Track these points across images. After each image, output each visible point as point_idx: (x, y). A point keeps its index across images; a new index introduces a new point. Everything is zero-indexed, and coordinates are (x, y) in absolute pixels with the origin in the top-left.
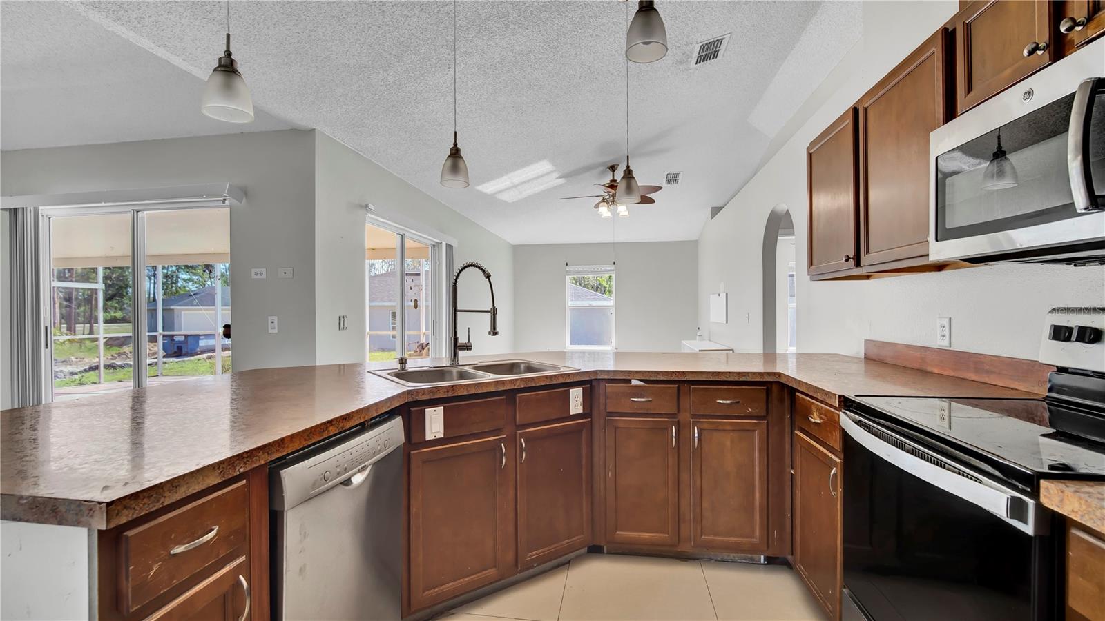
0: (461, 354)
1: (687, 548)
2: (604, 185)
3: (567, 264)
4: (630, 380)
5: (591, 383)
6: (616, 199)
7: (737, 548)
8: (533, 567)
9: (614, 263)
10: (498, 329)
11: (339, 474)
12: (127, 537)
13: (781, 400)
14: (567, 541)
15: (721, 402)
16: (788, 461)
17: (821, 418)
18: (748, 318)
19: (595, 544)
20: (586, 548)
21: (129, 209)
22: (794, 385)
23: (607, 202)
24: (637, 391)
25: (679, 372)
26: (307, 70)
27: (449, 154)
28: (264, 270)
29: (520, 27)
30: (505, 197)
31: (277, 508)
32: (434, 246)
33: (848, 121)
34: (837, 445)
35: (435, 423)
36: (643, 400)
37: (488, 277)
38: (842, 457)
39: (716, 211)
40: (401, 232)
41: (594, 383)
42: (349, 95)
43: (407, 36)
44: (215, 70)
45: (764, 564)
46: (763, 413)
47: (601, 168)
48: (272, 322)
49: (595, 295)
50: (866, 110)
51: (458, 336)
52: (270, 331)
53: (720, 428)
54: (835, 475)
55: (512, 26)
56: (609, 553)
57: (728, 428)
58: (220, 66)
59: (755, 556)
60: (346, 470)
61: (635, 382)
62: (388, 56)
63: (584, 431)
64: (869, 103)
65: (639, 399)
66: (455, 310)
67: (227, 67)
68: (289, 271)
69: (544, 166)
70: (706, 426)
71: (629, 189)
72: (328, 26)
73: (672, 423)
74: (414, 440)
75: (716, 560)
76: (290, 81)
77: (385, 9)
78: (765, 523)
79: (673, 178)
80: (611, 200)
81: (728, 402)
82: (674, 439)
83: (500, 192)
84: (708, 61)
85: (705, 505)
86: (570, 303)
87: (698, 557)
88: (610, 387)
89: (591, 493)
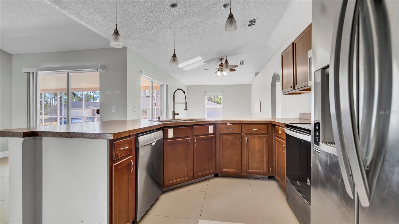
0: (176, 116)
1: (244, 174)
2: (219, 65)
3: (206, 92)
4: (227, 123)
5: (215, 124)
6: (223, 69)
7: (259, 174)
8: (198, 178)
9: (222, 92)
10: (187, 109)
11: (150, 141)
12: (114, 143)
13: (272, 129)
14: (208, 171)
15: (254, 129)
16: (274, 147)
17: (281, 132)
18: (267, 109)
19: (217, 173)
20: (214, 174)
21: (66, 72)
22: (275, 124)
23: (220, 71)
24: (229, 127)
25: (241, 121)
26: (128, 30)
27: (172, 56)
28: (110, 92)
29: (193, 17)
30: (185, 69)
31: (137, 146)
32: (161, 85)
33: (291, 47)
34: (285, 138)
35: (171, 133)
36: (231, 129)
37: (184, 92)
38: (286, 141)
39: (257, 74)
40: (152, 80)
41: (216, 124)
42: (139, 37)
43: (159, 20)
44: (113, 34)
45: (268, 179)
46: (267, 133)
47: (218, 59)
48: (113, 108)
49: (216, 104)
50: (295, 43)
51: (175, 111)
52: (112, 111)
53: (254, 137)
54: (284, 146)
55: (191, 16)
56: (221, 177)
57: (256, 137)
58: (114, 33)
59: (265, 176)
60: (151, 141)
61: (228, 124)
62: (153, 26)
63: (213, 138)
64: (296, 41)
65: (230, 129)
66: (174, 103)
67: (116, 33)
68: (119, 92)
69: (199, 58)
70: (249, 137)
71: (227, 66)
72: (136, 17)
73: (240, 136)
74: (165, 138)
75: (253, 178)
76: (122, 33)
77: (153, 12)
78: (268, 165)
79: (242, 63)
80: (221, 70)
81: (256, 129)
82: (240, 141)
83: (184, 67)
84: (252, 26)
85: (250, 161)
86: (206, 106)
87: (248, 177)
88: (221, 126)
89: (215, 157)
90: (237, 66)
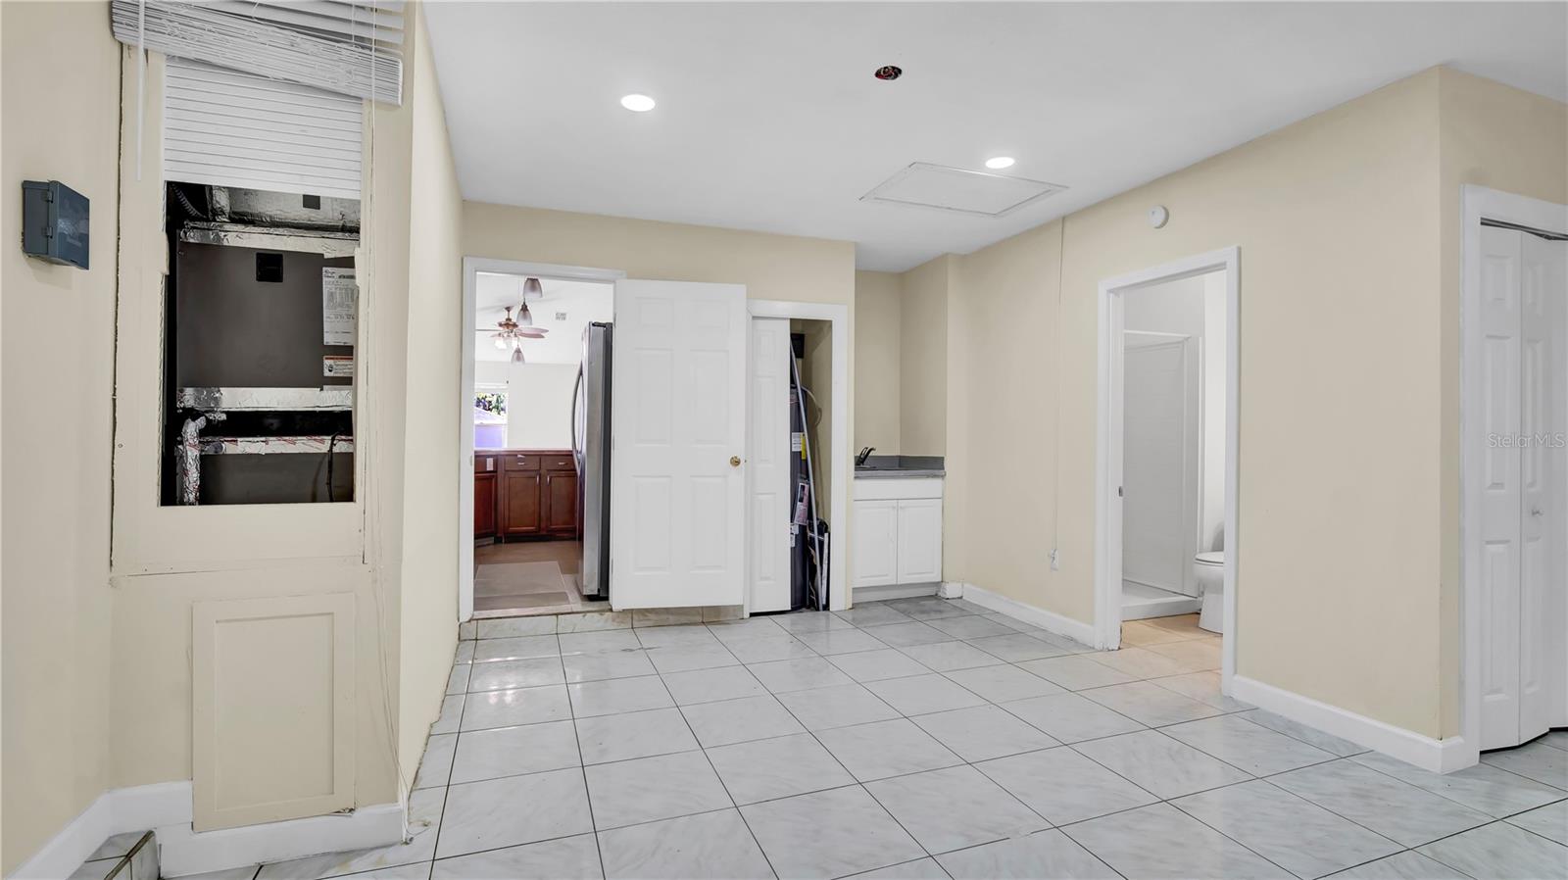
23: (503, 337)
24: (520, 460)
41: (498, 457)
63: (494, 478)
65: (521, 464)
79: (561, 316)
89: (496, 510)
90: (547, 331)
